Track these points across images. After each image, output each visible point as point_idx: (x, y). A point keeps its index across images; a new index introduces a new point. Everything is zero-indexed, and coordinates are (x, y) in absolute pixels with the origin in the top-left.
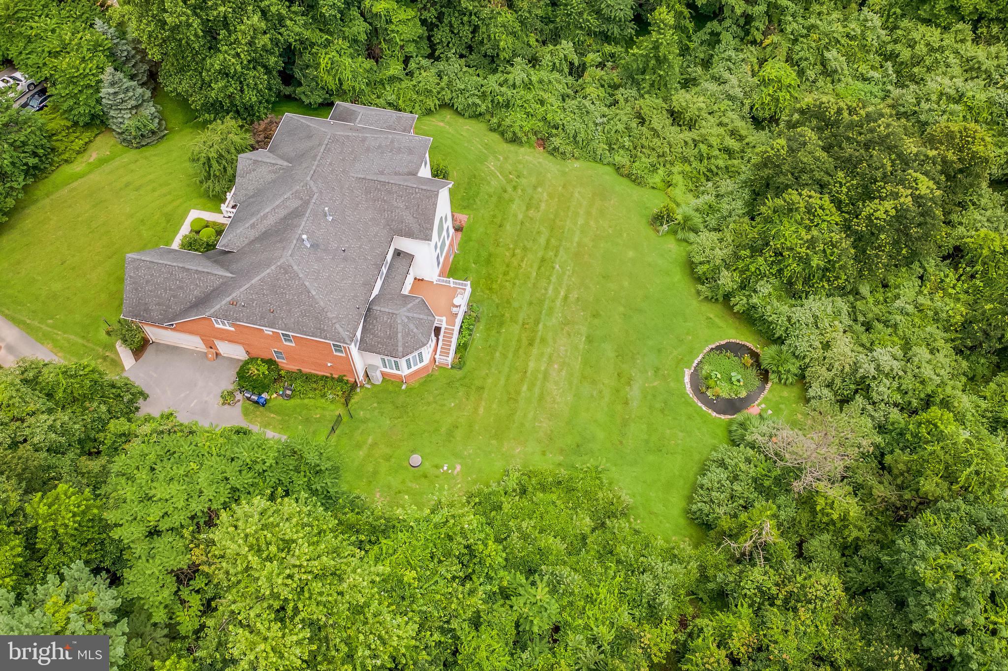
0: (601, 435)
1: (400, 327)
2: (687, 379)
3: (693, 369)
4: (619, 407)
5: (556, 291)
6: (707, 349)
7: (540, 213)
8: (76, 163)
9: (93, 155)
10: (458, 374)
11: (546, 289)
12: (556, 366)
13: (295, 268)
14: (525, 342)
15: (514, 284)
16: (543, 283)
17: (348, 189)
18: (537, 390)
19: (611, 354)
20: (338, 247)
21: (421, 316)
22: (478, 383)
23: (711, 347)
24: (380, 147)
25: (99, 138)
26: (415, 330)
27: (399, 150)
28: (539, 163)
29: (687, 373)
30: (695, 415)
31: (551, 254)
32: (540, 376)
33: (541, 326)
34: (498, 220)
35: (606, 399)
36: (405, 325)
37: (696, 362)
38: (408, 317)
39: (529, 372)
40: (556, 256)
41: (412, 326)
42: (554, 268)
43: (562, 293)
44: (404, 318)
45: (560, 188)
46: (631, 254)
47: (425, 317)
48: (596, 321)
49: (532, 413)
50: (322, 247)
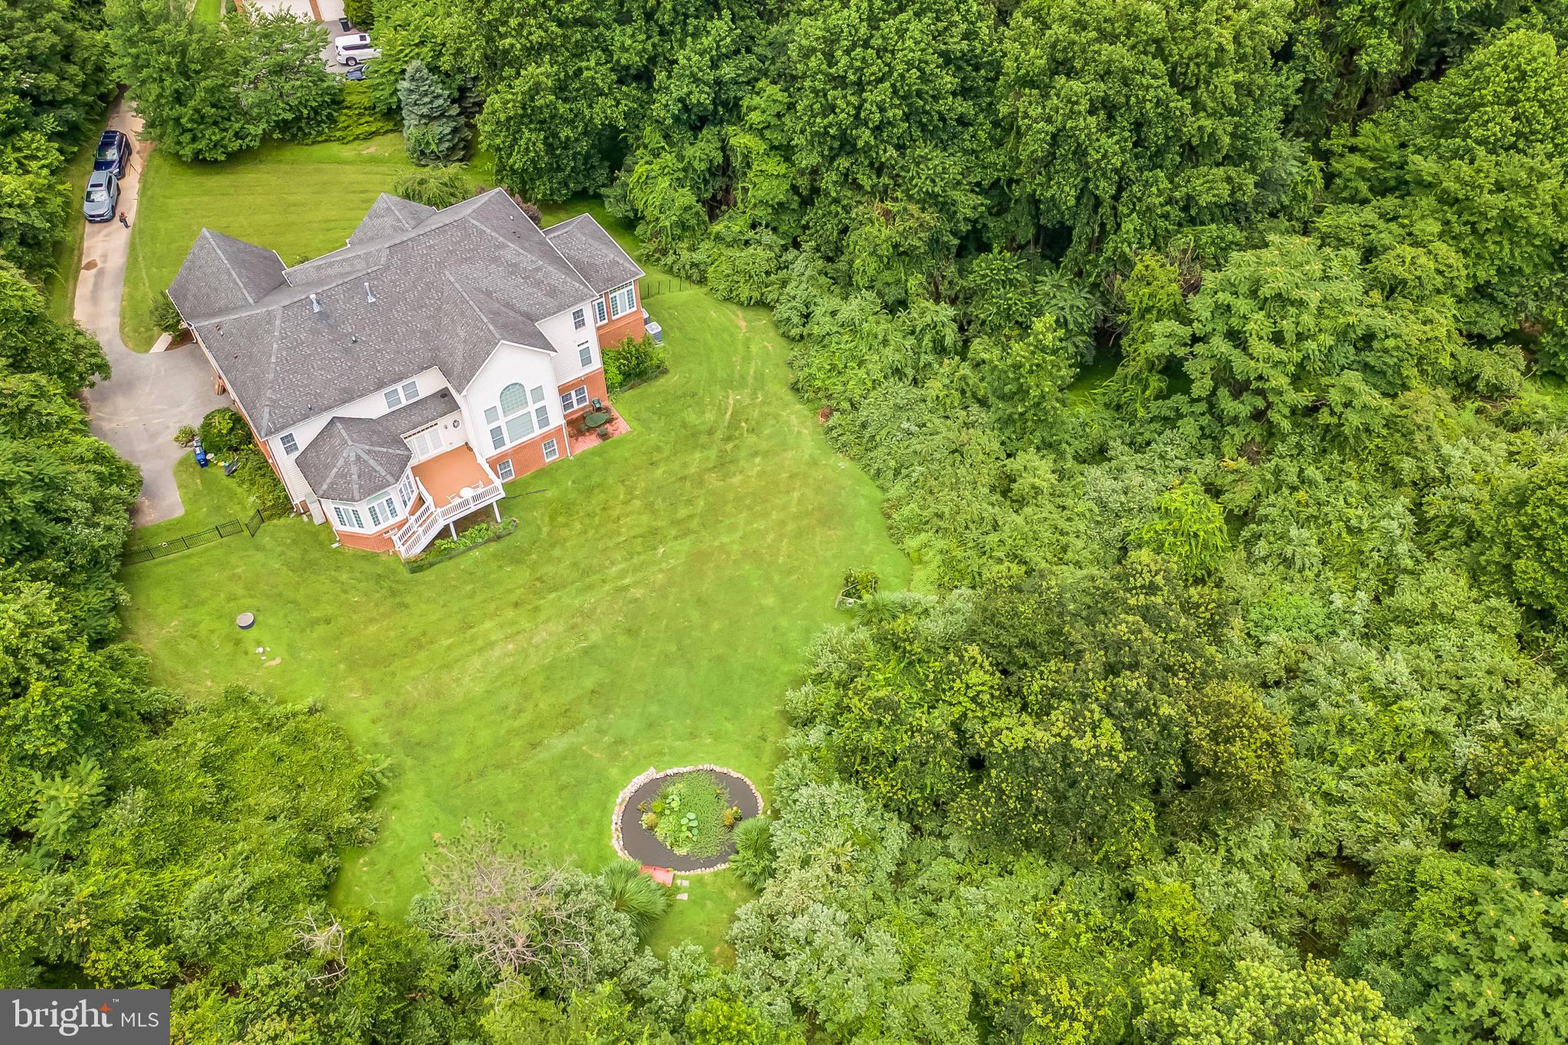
0: (459, 752)
1: (340, 462)
2: (639, 780)
3: (662, 774)
4: (517, 744)
5: (622, 574)
6: (707, 766)
7: (722, 483)
8: (349, 146)
9: (372, 148)
10: (406, 574)
11: (612, 564)
12: (510, 647)
13: (278, 322)
14: (513, 598)
15: (585, 532)
16: (618, 556)
17: (426, 284)
18: (455, 653)
19: (589, 683)
20: (351, 334)
21: (378, 468)
22: (408, 600)
23: (712, 766)
24: (514, 265)
25: (391, 136)
26: (355, 477)
27: (538, 284)
28: (799, 432)
29: (651, 773)
30: (593, 824)
31: (673, 532)
32: (480, 643)
33: (553, 595)
34: (656, 457)
35: (516, 724)
36: (347, 463)
37: (675, 770)
38: (358, 458)
39: (473, 631)
40: (676, 538)
41: (354, 469)
42: (655, 548)
43: (627, 581)
44: (353, 454)
45: (784, 475)
46: (770, 601)
47: (383, 473)
48: (622, 640)
49: (418, 672)
50: (332, 321)
